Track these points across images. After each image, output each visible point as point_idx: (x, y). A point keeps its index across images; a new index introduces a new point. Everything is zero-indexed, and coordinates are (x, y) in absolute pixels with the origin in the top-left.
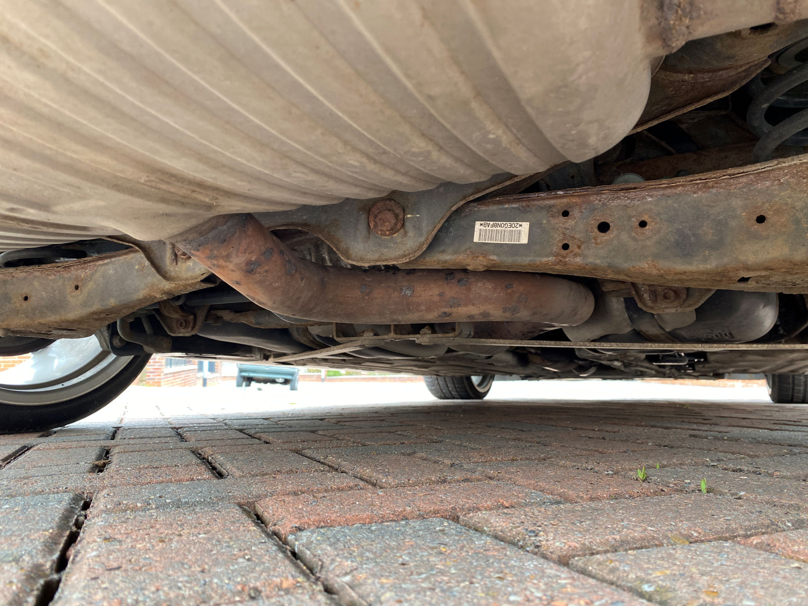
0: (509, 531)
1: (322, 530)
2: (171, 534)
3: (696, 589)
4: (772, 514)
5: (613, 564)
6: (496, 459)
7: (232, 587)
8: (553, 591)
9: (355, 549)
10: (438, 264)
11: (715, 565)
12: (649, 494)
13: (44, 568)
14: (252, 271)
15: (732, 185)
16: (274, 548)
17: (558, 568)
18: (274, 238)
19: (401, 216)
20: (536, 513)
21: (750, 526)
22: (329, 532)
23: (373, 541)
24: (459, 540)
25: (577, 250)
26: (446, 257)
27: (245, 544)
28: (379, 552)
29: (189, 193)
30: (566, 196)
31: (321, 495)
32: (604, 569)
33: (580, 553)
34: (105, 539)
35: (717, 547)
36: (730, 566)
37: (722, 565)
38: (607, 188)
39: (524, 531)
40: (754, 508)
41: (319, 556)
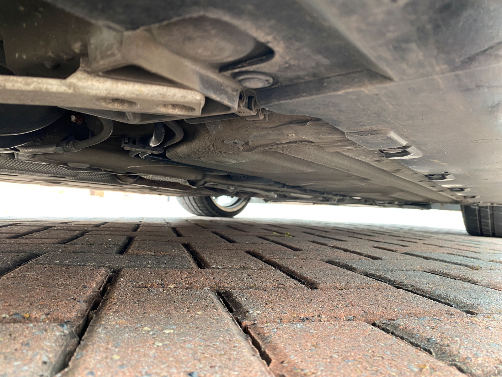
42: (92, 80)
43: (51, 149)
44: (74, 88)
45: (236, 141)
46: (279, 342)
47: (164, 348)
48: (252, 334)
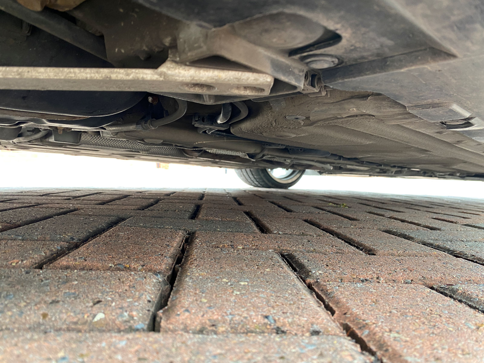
42: (179, 68)
43: (132, 127)
44: (165, 76)
45: (298, 117)
46: (341, 297)
47: (242, 296)
48: (316, 290)
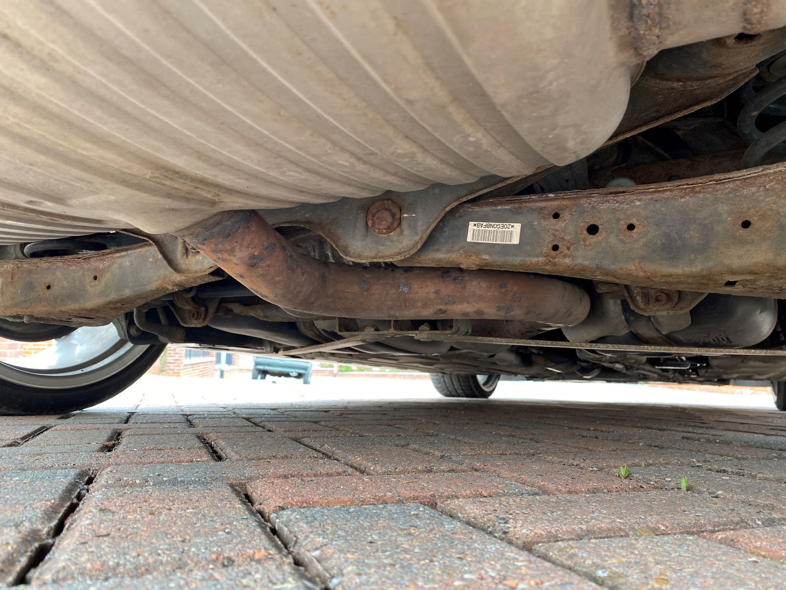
0: (481, 518)
1: (302, 510)
2: (162, 508)
3: (647, 575)
4: (743, 512)
5: (573, 551)
6: (486, 453)
7: (208, 556)
8: (507, 571)
9: (330, 528)
10: (433, 262)
11: (673, 555)
12: (628, 490)
13: (41, 533)
14: (255, 265)
15: (718, 191)
16: (254, 524)
17: (518, 552)
18: (278, 234)
19: (398, 216)
20: (511, 502)
21: (718, 522)
22: (308, 512)
23: (348, 521)
24: (429, 524)
25: (567, 251)
26: (440, 256)
27: (228, 520)
28: (351, 530)
29: (192, 189)
30: (557, 199)
31: (309, 479)
32: (564, 554)
33: (545, 540)
34: (101, 510)
35: (680, 540)
36: (688, 557)
37: (680, 555)
38: (596, 192)
39: (495, 518)
40: (728, 505)
41: (295, 533)
